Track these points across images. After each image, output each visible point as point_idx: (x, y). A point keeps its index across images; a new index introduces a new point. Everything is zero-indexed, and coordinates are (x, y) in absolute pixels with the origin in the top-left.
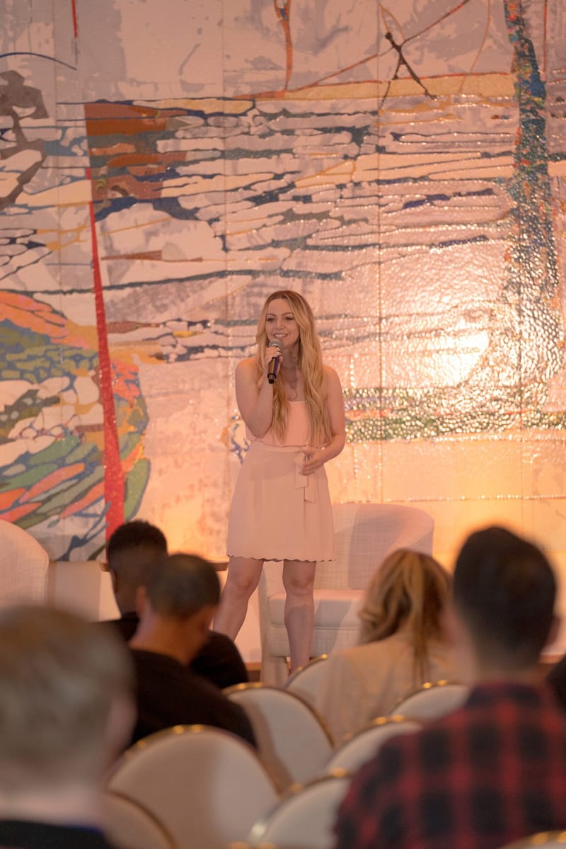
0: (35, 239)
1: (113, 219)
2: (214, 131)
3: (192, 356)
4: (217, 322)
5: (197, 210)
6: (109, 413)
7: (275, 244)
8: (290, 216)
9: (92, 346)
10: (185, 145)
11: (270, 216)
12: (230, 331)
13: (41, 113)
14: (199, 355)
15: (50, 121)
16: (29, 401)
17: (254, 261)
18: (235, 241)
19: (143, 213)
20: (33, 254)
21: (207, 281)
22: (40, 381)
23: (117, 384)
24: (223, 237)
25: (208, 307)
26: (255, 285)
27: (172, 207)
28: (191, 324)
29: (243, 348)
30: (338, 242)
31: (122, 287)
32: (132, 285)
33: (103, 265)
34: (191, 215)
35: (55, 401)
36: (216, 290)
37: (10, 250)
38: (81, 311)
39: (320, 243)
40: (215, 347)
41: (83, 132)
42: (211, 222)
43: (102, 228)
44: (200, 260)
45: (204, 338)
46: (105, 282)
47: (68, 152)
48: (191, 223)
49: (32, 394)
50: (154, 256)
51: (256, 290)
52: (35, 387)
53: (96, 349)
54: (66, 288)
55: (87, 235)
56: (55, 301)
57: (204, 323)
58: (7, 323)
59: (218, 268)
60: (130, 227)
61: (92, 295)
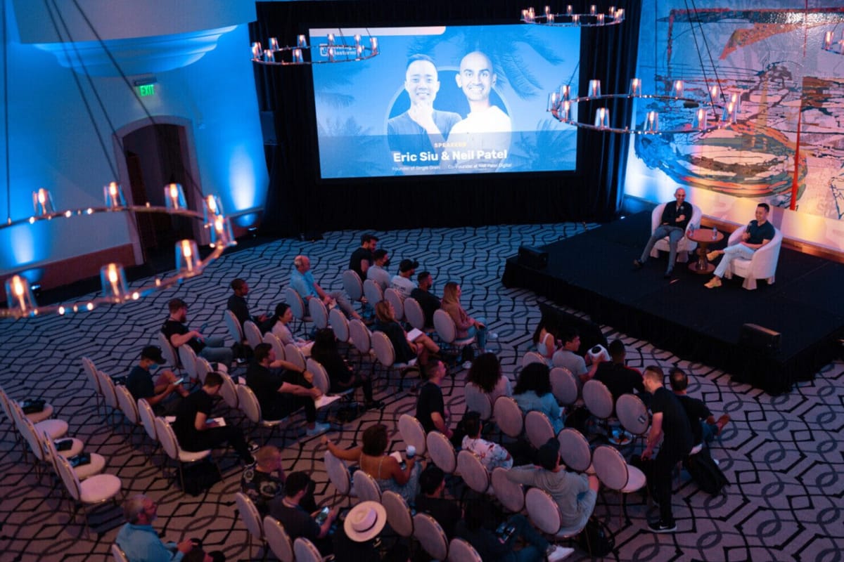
0: (783, 115)
1: (806, 112)
2: (841, 89)
3: (823, 157)
4: (832, 148)
5: (832, 113)
6: (796, 168)
9: (794, 148)
10: (832, 92)
12: (836, 151)
13: (790, 79)
14: (825, 157)
15: (792, 82)
16: (775, 161)
19: (816, 112)
20: (782, 119)
21: (831, 135)
22: (779, 156)
23: (800, 161)
24: (839, 122)
25: (831, 143)
27: (824, 111)
28: (824, 147)
29: (839, 157)
31: (806, 133)
32: (809, 132)
33: (801, 125)
34: (830, 114)
35: (782, 162)
36: (834, 138)
37: (776, 117)
38: (793, 138)
40: (830, 155)
41: (801, 86)
43: (803, 115)
44: (830, 128)
45: (828, 152)
46: (801, 130)
47: (796, 91)
48: (829, 117)
49: (776, 159)
50: (817, 125)
53: (796, 149)
54: (790, 131)
55: (798, 116)
56: (786, 134)
57: (829, 148)
58: (773, 138)
59: (836, 131)
60: (811, 115)
61: (796, 134)
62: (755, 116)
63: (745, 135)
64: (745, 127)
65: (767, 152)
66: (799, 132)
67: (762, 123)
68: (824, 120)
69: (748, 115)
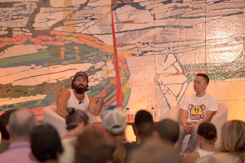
0: (93, 17)
1: (118, 10)
3: (144, 54)
4: (152, 43)
5: (145, 6)
6: (118, 73)
7: (171, 17)
8: (176, 8)
9: (112, 51)
11: (169, 8)
12: (156, 46)
14: (146, 54)
16: (92, 70)
17: (164, 23)
18: (158, 17)
19: (128, 8)
20: (93, 22)
21: (148, 30)
22: (95, 63)
23: (120, 64)
24: (154, 15)
25: (149, 38)
26: (164, 31)
27: (137, 6)
28: (143, 44)
29: (160, 51)
30: (191, 16)
31: (121, 32)
32: (124, 31)
33: (115, 25)
34: (143, 8)
35: (100, 69)
36: (152, 32)
37: (85, 21)
38: (108, 40)
39: (186, 16)
40: (151, 51)
42: (150, 10)
43: (115, 13)
44: (146, 23)
45: (148, 48)
46: (116, 31)
48: (143, 11)
49: (93, 67)
50: (131, 22)
51: (164, 32)
52: (94, 65)
53: (113, 52)
54: (103, 33)
55: (110, 16)
56: (100, 37)
57: (148, 43)
58: (85, 45)
59: (153, 25)
60: (123, 13)
61: (112, 35)
62: (61, 23)
63: (50, 47)
64: (50, 38)
65: (81, 62)
66: (114, 33)
67: (70, 29)
68: (138, 16)
69: (51, 24)
